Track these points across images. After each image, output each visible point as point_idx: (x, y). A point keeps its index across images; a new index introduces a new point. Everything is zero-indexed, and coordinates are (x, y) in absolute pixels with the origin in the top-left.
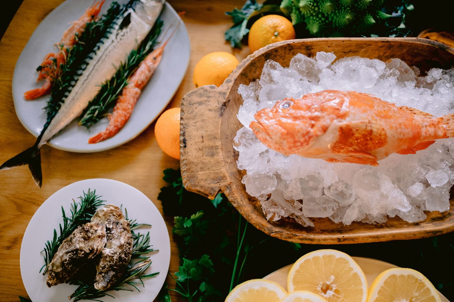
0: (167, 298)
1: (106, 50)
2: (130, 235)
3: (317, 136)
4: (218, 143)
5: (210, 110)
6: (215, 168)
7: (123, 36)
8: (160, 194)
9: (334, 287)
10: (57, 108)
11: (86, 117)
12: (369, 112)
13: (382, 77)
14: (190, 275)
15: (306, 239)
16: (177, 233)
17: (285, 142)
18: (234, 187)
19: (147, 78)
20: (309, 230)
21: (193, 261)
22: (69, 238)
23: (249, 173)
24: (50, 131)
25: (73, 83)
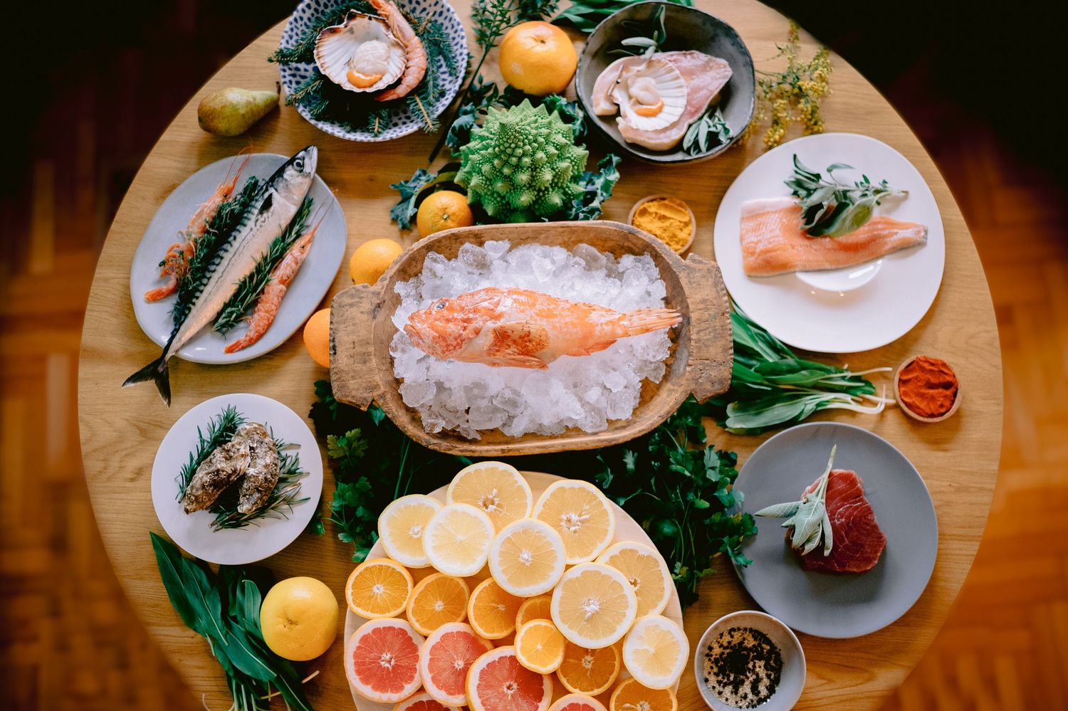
0: (319, 527)
1: (243, 240)
2: (276, 456)
3: (470, 339)
4: (371, 349)
5: (362, 313)
6: (367, 376)
7: (264, 222)
8: (311, 411)
9: (497, 501)
10: (187, 312)
11: (221, 321)
12: (528, 312)
13: (565, 267)
14: (345, 500)
15: (467, 451)
16: (332, 455)
17: (437, 346)
18: (389, 396)
19: (293, 272)
20: (474, 441)
21: (350, 485)
22: (208, 459)
23: (406, 380)
24: (180, 339)
25: (205, 281)
